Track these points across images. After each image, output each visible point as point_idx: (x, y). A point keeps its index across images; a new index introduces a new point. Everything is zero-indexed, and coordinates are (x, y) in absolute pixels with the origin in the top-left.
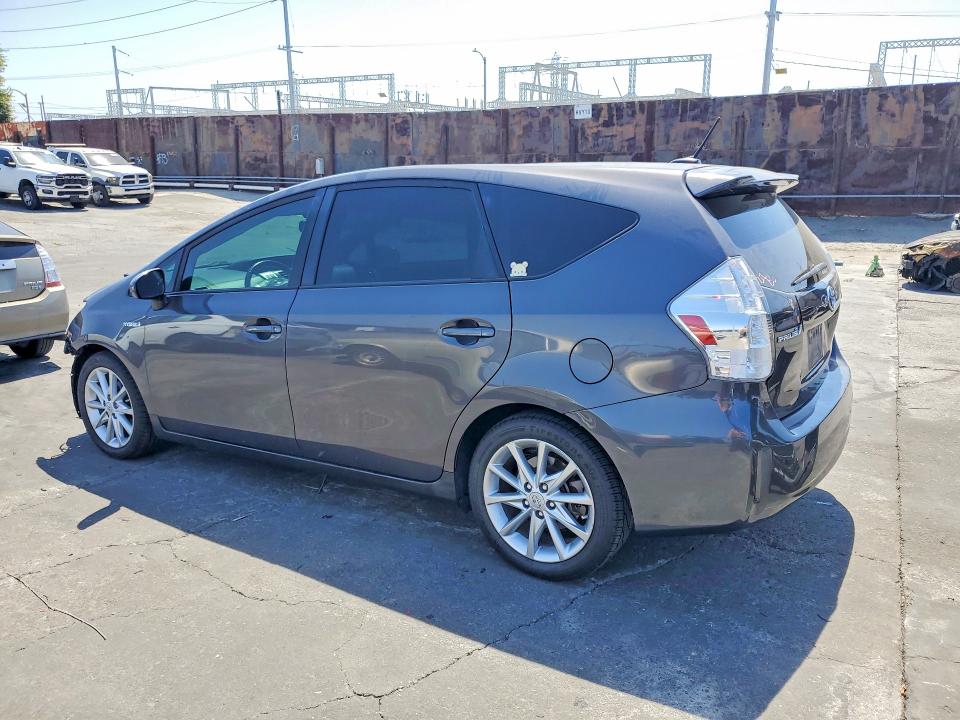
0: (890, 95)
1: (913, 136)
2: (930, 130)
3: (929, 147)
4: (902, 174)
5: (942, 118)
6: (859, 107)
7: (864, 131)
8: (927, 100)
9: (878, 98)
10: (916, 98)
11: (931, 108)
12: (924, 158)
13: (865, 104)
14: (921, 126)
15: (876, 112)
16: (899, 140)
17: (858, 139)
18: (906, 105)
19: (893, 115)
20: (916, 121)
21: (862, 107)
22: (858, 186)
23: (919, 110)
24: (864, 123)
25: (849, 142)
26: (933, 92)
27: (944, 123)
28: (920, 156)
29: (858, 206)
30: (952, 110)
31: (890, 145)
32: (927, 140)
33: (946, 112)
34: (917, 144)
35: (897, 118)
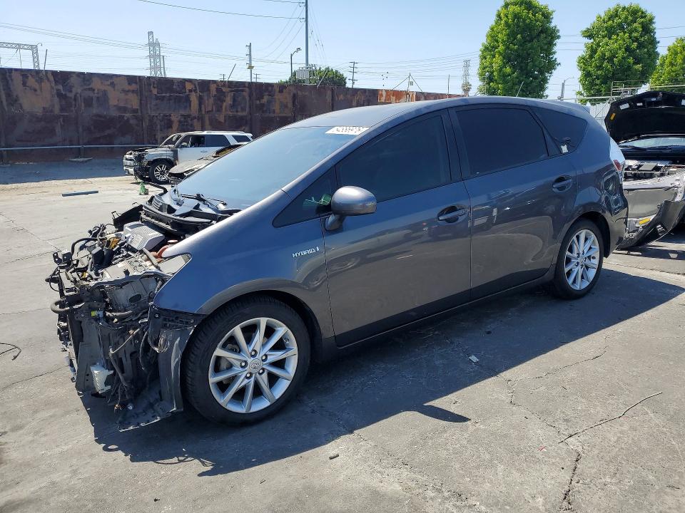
0: (29, 75)
1: (53, 106)
2: (63, 103)
3: (66, 114)
4: (52, 132)
5: (69, 95)
6: (8, 82)
7: (16, 101)
8: (56, 82)
9: (21, 77)
10: (48, 80)
11: (60, 87)
12: (64, 121)
13: (12, 80)
14: (56, 99)
15: (21, 87)
16: (44, 108)
17: (13, 105)
18: (43, 84)
19: (35, 90)
20: (53, 96)
21: (10, 82)
22: (22, 141)
23: (52, 88)
24: (15, 94)
25: (6, 109)
26: (59, 77)
27: (71, 98)
28: (61, 120)
29: (26, 156)
30: (74, 90)
31: (38, 111)
32: (62, 109)
33: (71, 91)
34: (57, 110)
35: (39, 92)
